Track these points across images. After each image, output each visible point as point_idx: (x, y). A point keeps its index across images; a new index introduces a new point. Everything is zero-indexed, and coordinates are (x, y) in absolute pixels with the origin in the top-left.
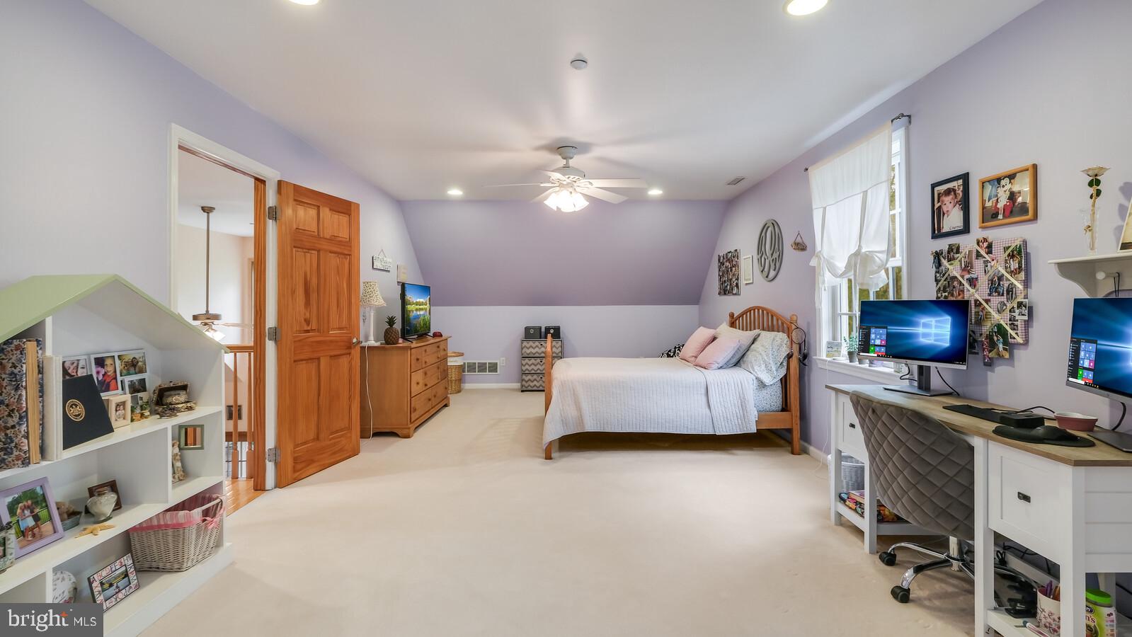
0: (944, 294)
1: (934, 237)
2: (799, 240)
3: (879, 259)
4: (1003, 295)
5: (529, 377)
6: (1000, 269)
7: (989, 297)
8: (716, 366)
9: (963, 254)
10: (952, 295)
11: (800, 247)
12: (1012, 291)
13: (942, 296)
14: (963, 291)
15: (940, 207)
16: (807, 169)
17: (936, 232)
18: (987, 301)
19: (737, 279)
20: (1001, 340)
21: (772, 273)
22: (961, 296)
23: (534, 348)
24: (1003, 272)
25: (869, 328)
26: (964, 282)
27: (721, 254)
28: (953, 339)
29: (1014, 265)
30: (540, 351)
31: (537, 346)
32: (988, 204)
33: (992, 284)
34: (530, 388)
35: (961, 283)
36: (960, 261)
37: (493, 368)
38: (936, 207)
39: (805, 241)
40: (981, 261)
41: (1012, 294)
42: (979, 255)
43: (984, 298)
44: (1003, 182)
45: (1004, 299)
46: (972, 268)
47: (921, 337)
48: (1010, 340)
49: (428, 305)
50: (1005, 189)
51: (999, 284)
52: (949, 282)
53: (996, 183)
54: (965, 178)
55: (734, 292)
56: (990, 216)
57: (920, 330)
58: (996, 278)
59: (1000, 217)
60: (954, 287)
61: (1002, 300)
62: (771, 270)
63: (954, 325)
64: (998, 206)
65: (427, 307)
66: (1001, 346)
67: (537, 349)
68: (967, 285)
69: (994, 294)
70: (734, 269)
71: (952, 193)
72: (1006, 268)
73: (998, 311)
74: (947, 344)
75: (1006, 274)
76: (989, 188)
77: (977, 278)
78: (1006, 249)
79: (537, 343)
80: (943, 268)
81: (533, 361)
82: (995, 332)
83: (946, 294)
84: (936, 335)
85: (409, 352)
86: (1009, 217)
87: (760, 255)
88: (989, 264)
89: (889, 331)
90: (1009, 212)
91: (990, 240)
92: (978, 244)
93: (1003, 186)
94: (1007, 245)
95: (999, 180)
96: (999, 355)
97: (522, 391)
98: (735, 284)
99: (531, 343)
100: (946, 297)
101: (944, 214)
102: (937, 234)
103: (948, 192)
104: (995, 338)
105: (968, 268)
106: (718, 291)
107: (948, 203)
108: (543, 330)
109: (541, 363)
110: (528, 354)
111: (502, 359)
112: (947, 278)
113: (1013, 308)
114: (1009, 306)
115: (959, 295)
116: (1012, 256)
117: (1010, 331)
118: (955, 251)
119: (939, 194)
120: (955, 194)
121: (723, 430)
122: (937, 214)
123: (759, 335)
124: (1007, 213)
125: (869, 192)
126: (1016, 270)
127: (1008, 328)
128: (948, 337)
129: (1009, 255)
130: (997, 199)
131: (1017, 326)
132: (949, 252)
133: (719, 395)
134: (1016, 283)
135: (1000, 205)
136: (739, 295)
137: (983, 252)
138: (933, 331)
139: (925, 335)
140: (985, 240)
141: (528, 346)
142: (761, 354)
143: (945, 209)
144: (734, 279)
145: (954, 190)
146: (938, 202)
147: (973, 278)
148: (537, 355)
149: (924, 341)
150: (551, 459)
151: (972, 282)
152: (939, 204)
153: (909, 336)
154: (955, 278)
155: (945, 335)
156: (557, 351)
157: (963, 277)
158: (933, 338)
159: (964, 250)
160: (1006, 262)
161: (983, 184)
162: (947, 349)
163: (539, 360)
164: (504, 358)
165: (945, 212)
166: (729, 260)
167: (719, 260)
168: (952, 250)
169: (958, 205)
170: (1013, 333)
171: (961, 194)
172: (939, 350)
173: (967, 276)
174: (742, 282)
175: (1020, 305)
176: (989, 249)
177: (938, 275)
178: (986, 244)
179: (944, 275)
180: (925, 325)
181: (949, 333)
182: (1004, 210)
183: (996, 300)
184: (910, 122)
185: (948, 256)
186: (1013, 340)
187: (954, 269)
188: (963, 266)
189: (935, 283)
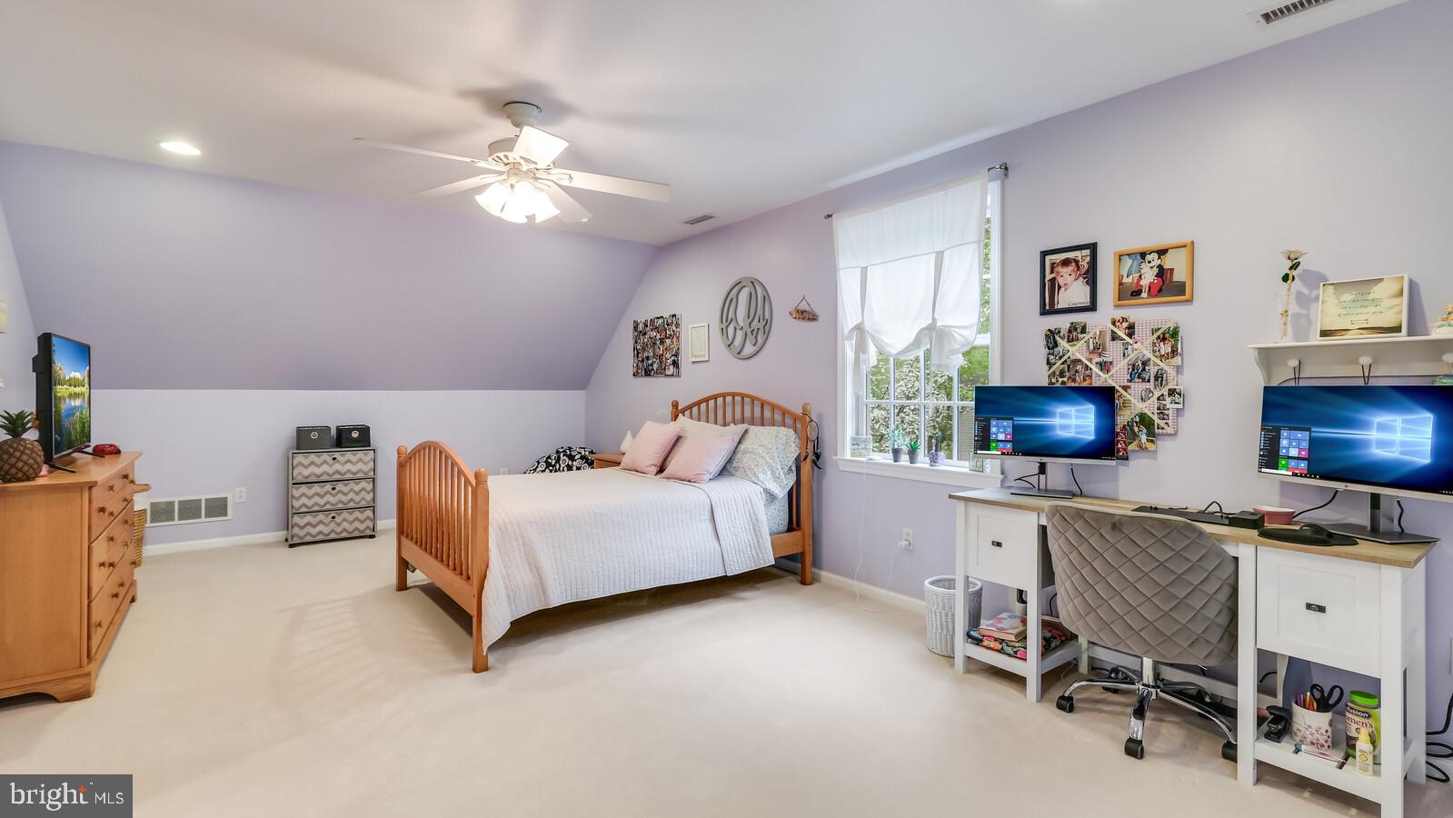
0: (1061, 380)
1: (1044, 312)
2: (803, 306)
3: (961, 335)
4: (1149, 381)
5: (309, 518)
6: (1145, 352)
7: (1129, 384)
8: (708, 477)
9: (1091, 335)
10: (1074, 380)
11: (806, 315)
12: (1162, 378)
13: (1057, 381)
14: (1090, 376)
15: (1053, 280)
16: (830, 216)
17: (1047, 308)
18: (1125, 388)
19: (676, 355)
20: (1145, 431)
21: (749, 349)
22: (1087, 382)
23: (318, 466)
24: (1149, 355)
25: (988, 420)
26: (1093, 367)
27: (641, 320)
28: (1098, 430)
29: (1165, 348)
30: (331, 471)
31: (325, 462)
32: (1125, 280)
33: (1133, 370)
34: (309, 539)
35: (1087, 367)
36: (1088, 342)
37: (218, 508)
38: (1048, 277)
39: (815, 310)
40: (1119, 343)
41: (1162, 380)
42: (1114, 337)
43: (1122, 384)
44: (1149, 257)
45: (1151, 385)
46: (1104, 349)
47: (1058, 428)
48: (1156, 430)
49: (87, 386)
50: (1151, 265)
51: (1144, 369)
52: (1068, 366)
53: (1139, 257)
54: (1093, 248)
55: (668, 373)
56: (1129, 293)
57: (1056, 421)
58: (1140, 363)
59: (1144, 295)
60: (1077, 371)
61: (1148, 387)
62: (748, 343)
63: (1099, 415)
64: (1141, 283)
65: (85, 390)
66: (1144, 438)
67: (325, 468)
68: (1096, 369)
69: (1136, 380)
70: (668, 341)
71: (1073, 264)
72: (1154, 351)
73: (1142, 399)
74: (1091, 437)
75: (1153, 358)
76: (1128, 262)
77: (1111, 363)
78: (1154, 331)
79: (325, 457)
80: (1059, 349)
81: (316, 488)
82: (1136, 422)
83: (1065, 379)
84: (1077, 427)
85: (86, 495)
86: (1156, 296)
87: (725, 324)
88: (1130, 347)
89: (1015, 422)
90: (1156, 290)
91: (1131, 320)
92: (1114, 323)
93: (1149, 262)
94: (1156, 327)
95: (1143, 255)
96: (1141, 447)
97: (292, 546)
98: (670, 361)
99: (313, 457)
100: (1063, 383)
101: (1060, 287)
102: (1048, 309)
103: (1066, 263)
104: (1136, 429)
105: (1098, 349)
106: (631, 371)
107: (1066, 276)
108: (333, 432)
109: (334, 492)
110: (307, 477)
111: (238, 489)
112: (1065, 361)
113: (1163, 395)
114: (1157, 394)
115: (1084, 380)
116: (1163, 339)
117: (1157, 421)
118: (1079, 330)
119: (1053, 264)
120: (1077, 265)
121: (735, 569)
122: (1049, 289)
123: (746, 431)
124: (1155, 290)
125: (946, 254)
126: (1168, 354)
127: (1155, 418)
128: (1093, 429)
129: (1159, 337)
130: (1140, 276)
131: (1168, 415)
132: (1070, 331)
133: (727, 518)
134: (1166, 368)
135: (1145, 283)
136: (678, 376)
137: (1121, 334)
138: (1073, 422)
139: (1063, 427)
140: (1124, 320)
141: (306, 462)
142: (762, 457)
143: (1061, 281)
144: (668, 355)
145: (1077, 262)
146: (1052, 272)
147: (1106, 362)
148: (325, 478)
149: (1062, 434)
150: (486, 669)
151: (1105, 367)
152: (1053, 276)
153: (1042, 428)
154: (1078, 361)
155: (1089, 426)
156: (366, 468)
157: (1090, 360)
158: (1073, 430)
159: (1094, 330)
160: (1154, 344)
161: (1120, 257)
162: (1092, 442)
163: (328, 487)
164: (244, 489)
165: (1061, 284)
166: (656, 328)
167: (636, 328)
168: (1076, 329)
169: (1081, 279)
170: (1162, 423)
171: (1086, 266)
172: (1081, 444)
173: (1098, 359)
174: (684, 361)
175: (1172, 392)
176: (1131, 330)
177: (1052, 357)
178: (1125, 325)
179: (1060, 358)
180: (1063, 416)
181: (1093, 424)
182: (1150, 287)
183: (1138, 387)
184: (1006, 175)
185: (1069, 336)
186: (1160, 431)
187: (1077, 351)
188: (1091, 348)
189: (1047, 367)
